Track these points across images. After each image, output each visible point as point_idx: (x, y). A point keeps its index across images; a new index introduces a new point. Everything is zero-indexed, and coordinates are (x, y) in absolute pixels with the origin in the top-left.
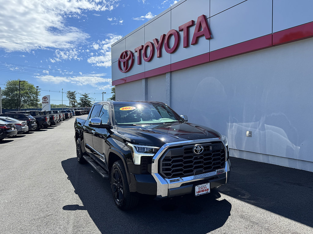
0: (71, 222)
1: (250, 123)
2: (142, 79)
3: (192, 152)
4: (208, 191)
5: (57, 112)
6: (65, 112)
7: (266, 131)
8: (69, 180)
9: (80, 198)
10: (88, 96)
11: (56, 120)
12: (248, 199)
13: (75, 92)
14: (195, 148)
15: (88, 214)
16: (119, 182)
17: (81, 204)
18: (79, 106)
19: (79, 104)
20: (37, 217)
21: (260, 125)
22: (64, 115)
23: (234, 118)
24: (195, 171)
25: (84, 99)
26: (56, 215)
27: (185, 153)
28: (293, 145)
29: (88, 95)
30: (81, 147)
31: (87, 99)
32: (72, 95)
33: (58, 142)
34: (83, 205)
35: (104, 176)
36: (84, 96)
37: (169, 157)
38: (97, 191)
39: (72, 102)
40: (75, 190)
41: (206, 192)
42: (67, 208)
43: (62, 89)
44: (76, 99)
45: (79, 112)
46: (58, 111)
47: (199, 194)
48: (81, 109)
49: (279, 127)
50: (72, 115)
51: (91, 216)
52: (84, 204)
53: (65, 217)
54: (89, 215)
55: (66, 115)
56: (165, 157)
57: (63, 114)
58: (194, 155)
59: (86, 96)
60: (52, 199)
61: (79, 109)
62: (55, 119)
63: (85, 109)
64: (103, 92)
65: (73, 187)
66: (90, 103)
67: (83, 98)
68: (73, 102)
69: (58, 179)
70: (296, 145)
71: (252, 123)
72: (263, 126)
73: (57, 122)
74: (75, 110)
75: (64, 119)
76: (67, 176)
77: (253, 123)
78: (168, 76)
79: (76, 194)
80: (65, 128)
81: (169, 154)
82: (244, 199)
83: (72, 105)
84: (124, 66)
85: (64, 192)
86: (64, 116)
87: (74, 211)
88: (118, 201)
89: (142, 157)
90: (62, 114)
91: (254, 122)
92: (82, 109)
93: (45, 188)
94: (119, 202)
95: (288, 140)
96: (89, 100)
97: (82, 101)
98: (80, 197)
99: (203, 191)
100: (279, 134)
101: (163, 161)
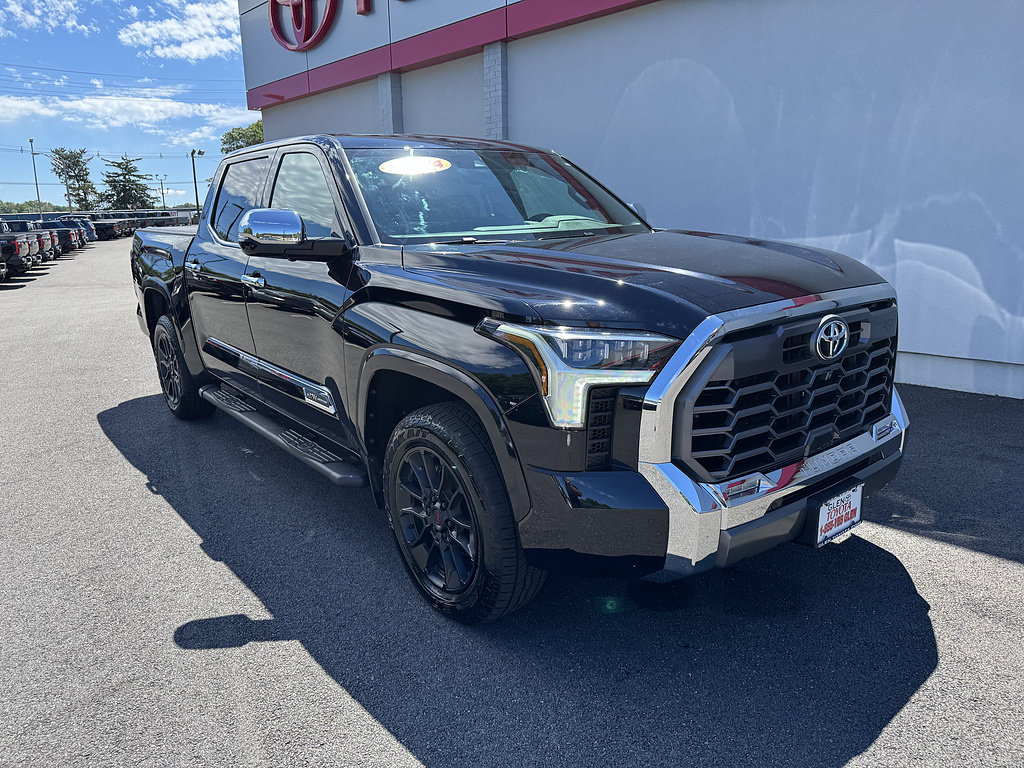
0: (245, 715)
1: (834, 238)
2: (376, 76)
4: (855, 520)
5: (24, 228)
6: (54, 225)
7: (899, 264)
8: (157, 493)
9: (244, 581)
10: (135, 170)
11: (28, 255)
12: (936, 527)
13: (83, 152)
14: (821, 334)
15: (314, 663)
16: (438, 505)
17: (258, 612)
18: (106, 205)
19: (103, 197)
20: (57, 703)
21: (876, 244)
22: (56, 239)
23: (770, 219)
24: (810, 440)
25: (121, 178)
26: (152, 684)
27: (786, 358)
28: (1002, 315)
29: (134, 164)
30: (179, 353)
31: (132, 178)
32: (71, 166)
33: (60, 338)
34: (268, 616)
35: (337, 475)
36: (119, 165)
37: (723, 383)
38: (308, 540)
39: (74, 189)
40: (200, 541)
41: (848, 522)
42: (197, 635)
43: (31, 141)
44: (89, 178)
45: (111, 226)
46: (30, 224)
47: (829, 534)
48: (115, 216)
49: (951, 247)
50: (85, 236)
51: (330, 671)
52: (271, 611)
53: (205, 690)
54: (316, 667)
55: (65, 237)
56: (710, 384)
57: (51, 233)
58: (813, 369)
59: (127, 168)
60: (108, 593)
61: (107, 217)
62: (24, 251)
63: (130, 216)
64: (194, 152)
65: (188, 527)
66: (148, 196)
67: (119, 175)
68: (78, 189)
69: (104, 492)
70: (1013, 311)
71: (841, 237)
72: (888, 246)
73: (35, 264)
74: (94, 218)
75: (56, 251)
76: (144, 479)
77: (848, 236)
78: (492, 58)
79: (216, 560)
80: (67, 285)
81: (725, 369)
82: (923, 527)
83: (78, 202)
84: (298, 24)
85: (154, 552)
86: (57, 242)
87: (237, 651)
88: (437, 587)
89: (593, 391)
90: (46, 234)
91: (854, 232)
92: (120, 216)
93: (54, 539)
94: (443, 590)
95: (985, 297)
96: (142, 182)
97: (115, 187)
98: (239, 576)
99: (839, 522)
100: (948, 274)
101: (697, 404)
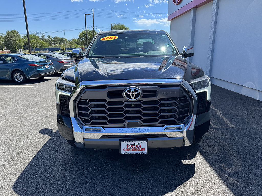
2: (191, 10)
3: (121, 97)
4: (143, 152)
14: (126, 91)
24: (127, 122)
27: (110, 97)
41: (140, 152)
47: (128, 152)
56: (81, 99)
58: (124, 101)
89: (61, 96)
99: (134, 150)
101: (78, 104)
